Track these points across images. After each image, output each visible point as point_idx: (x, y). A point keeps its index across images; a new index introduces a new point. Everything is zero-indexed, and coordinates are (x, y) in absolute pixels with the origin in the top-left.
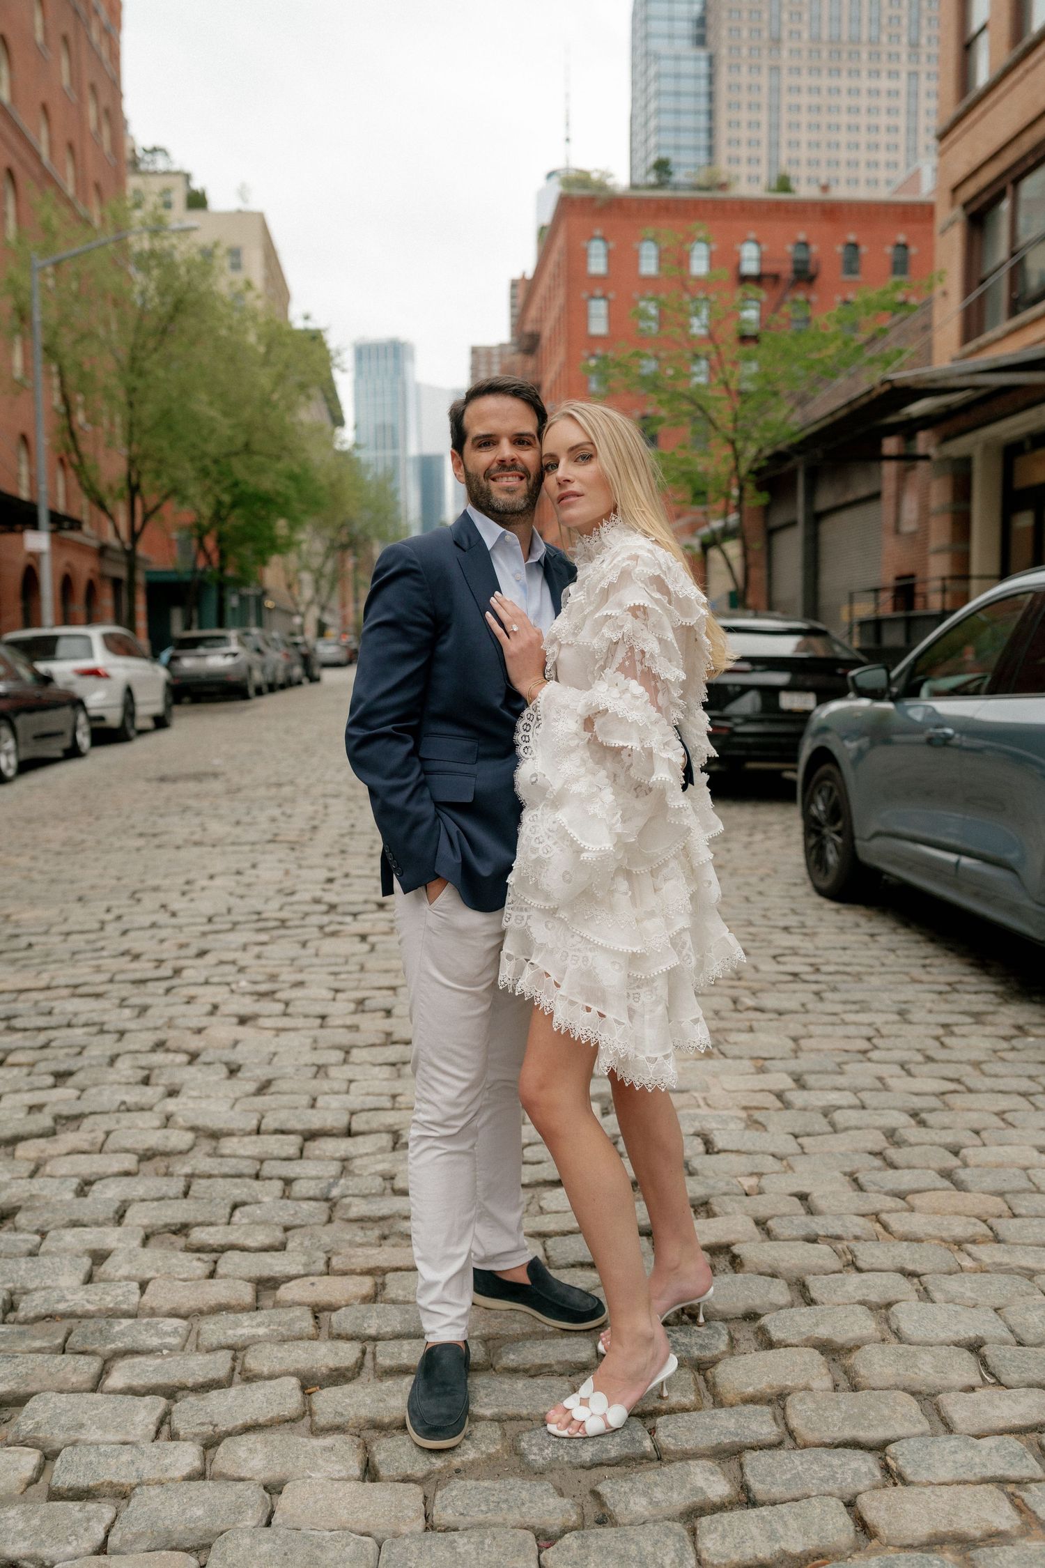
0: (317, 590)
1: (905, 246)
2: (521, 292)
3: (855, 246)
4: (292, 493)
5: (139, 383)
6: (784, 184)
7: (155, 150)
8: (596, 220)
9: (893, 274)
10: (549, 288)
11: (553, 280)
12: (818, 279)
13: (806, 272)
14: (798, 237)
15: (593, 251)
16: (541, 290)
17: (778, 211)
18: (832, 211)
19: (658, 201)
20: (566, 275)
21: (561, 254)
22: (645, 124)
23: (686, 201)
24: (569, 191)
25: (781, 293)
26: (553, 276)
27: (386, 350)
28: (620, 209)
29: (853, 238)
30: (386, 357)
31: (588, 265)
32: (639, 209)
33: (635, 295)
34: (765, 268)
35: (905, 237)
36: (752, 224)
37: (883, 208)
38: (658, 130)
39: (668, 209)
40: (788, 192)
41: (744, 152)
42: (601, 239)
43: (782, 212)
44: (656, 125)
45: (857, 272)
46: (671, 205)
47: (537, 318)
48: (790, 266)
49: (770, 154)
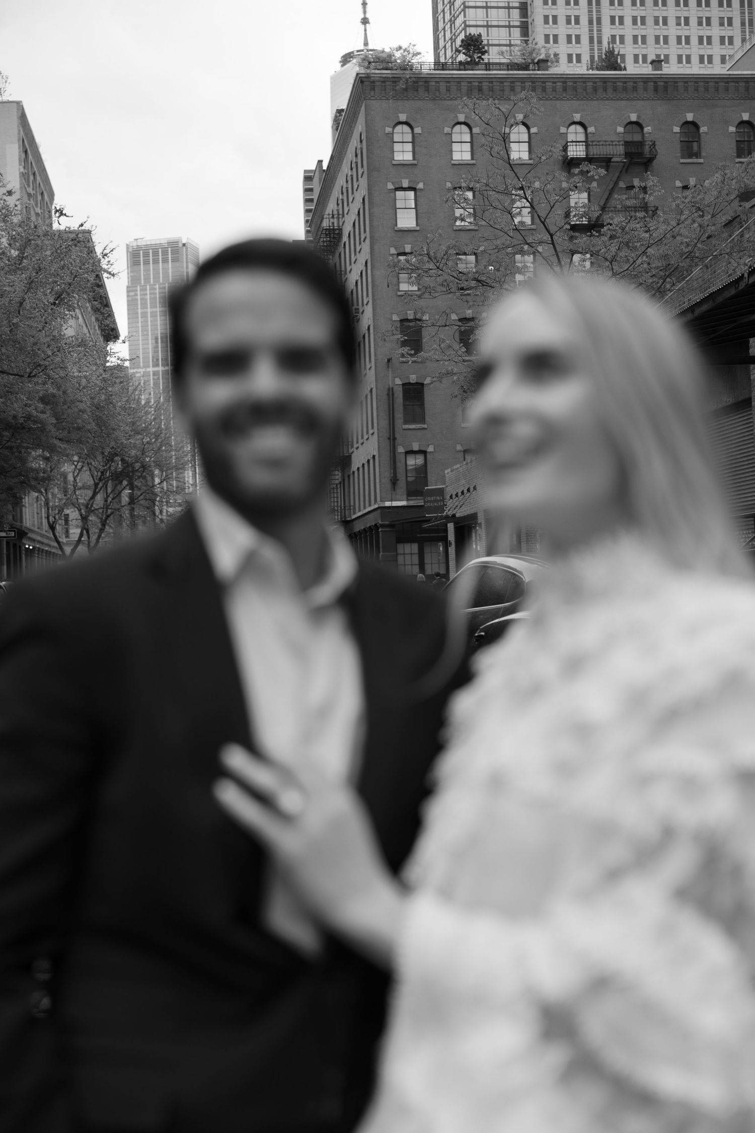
0: (85, 529)
1: (750, 124)
2: (316, 186)
3: (694, 125)
4: (48, 418)
6: (611, 61)
8: (400, 103)
9: (739, 156)
10: (349, 178)
11: (354, 170)
12: (655, 162)
13: (640, 155)
14: (629, 117)
15: (397, 138)
16: (340, 181)
17: (605, 90)
18: (666, 89)
19: (469, 80)
20: (368, 163)
21: (361, 141)
22: (452, 4)
23: (501, 80)
24: (368, 71)
25: (615, 179)
26: (354, 165)
27: (165, 252)
28: (427, 89)
29: (690, 117)
30: (165, 261)
31: (393, 152)
32: (448, 90)
33: (449, 185)
34: (595, 151)
35: (748, 114)
36: (576, 103)
37: (723, 84)
38: (465, 7)
39: (480, 90)
40: (615, 69)
41: (562, 30)
42: (406, 123)
43: (610, 90)
44: (464, 3)
45: (697, 155)
46: (485, 85)
47: (335, 212)
48: (621, 149)
49: (591, 31)
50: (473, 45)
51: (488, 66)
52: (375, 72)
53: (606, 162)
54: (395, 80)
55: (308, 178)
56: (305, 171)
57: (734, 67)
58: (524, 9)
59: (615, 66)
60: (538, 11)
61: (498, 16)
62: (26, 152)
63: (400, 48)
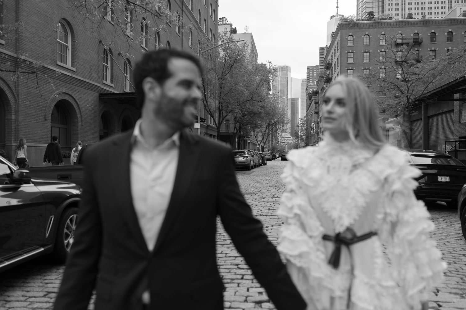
1: (452, 32)
3: (434, 33)
5: (224, 82)
6: (410, 16)
7: (223, 18)
8: (350, 30)
9: (448, 41)
10: (335, 50)
11: (337, 48)
12: (422, 43)
13: (418, 42)
14: (415, 31)
15: (349, 39)
16: (332, 51)
17: (408, 24)
18: (426, 23)
19: (369, 23)
20: (341, 46)
21: (339, 40)
22: (362, 2)
23: (378, 23)
24: (342, 22)
25: (410, 49)
26: (336, 47)
27: (282, 69)
28: (358, 26)
29: (433, 31)
30: (282, 71)
31: (348, 43)
32: (363, 26)
33: (362, 51)
34: (404, 41)
35: (451, 30)
36: (400, 28)
37: (444, 21)
38: (366, 2)
39: (372, 26)
40: (412, 19)
41: (394, 7)
42: (351, 35)
43: (410, 25)
44: (366, 1)
45: (435, 41)
46: (374, 25)
47: (331, 59)
48: (412, 40)
49: (402, 7)
50: (371, 14)
51: (375, 20)
52: (344, 22)
53: (408, 44)
54: (349, 24)
55: (321, 49)
56: (320, 47)
57: (447, 16)
58: (383, 2)
59: (411, 18)
60: (387, 2)
61: (375, 5)
62: (252, 45)
63: (351, 16)
